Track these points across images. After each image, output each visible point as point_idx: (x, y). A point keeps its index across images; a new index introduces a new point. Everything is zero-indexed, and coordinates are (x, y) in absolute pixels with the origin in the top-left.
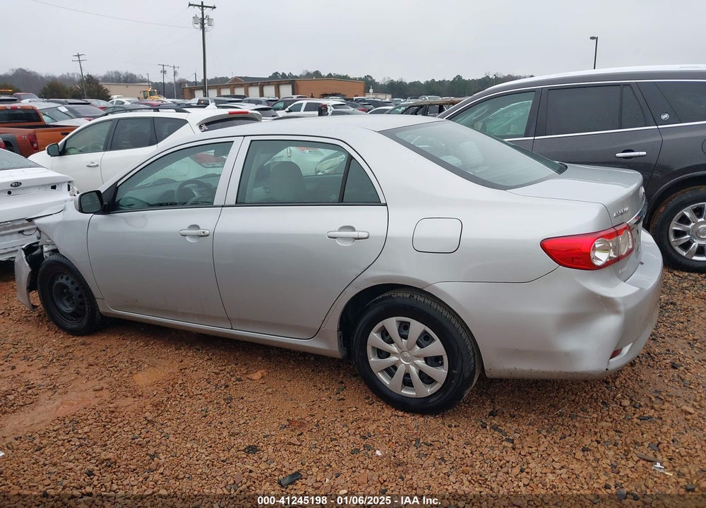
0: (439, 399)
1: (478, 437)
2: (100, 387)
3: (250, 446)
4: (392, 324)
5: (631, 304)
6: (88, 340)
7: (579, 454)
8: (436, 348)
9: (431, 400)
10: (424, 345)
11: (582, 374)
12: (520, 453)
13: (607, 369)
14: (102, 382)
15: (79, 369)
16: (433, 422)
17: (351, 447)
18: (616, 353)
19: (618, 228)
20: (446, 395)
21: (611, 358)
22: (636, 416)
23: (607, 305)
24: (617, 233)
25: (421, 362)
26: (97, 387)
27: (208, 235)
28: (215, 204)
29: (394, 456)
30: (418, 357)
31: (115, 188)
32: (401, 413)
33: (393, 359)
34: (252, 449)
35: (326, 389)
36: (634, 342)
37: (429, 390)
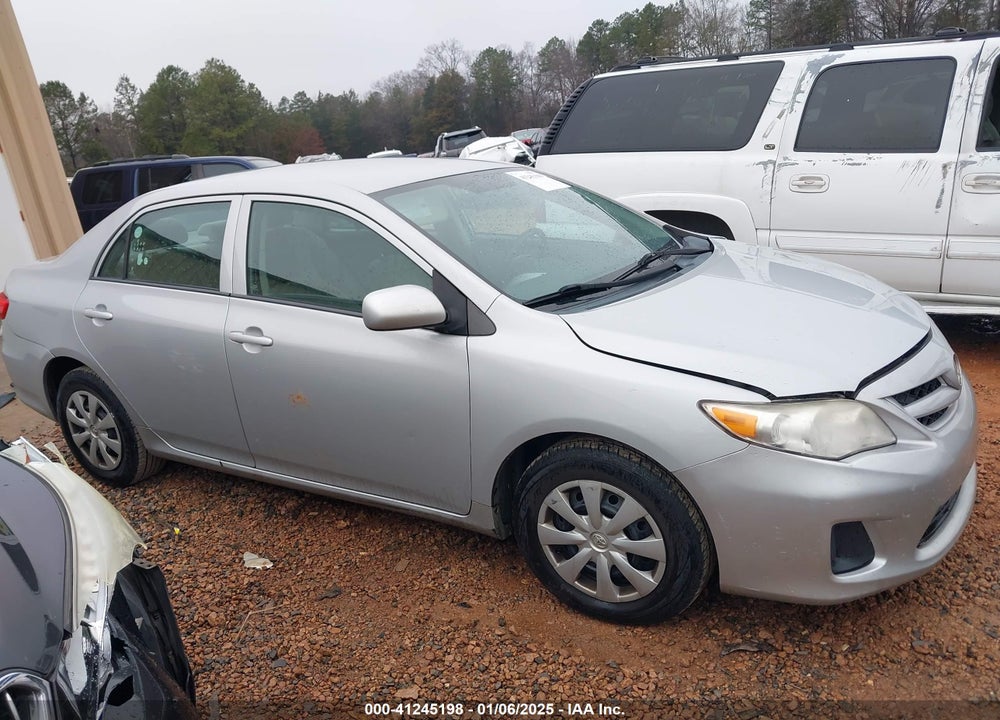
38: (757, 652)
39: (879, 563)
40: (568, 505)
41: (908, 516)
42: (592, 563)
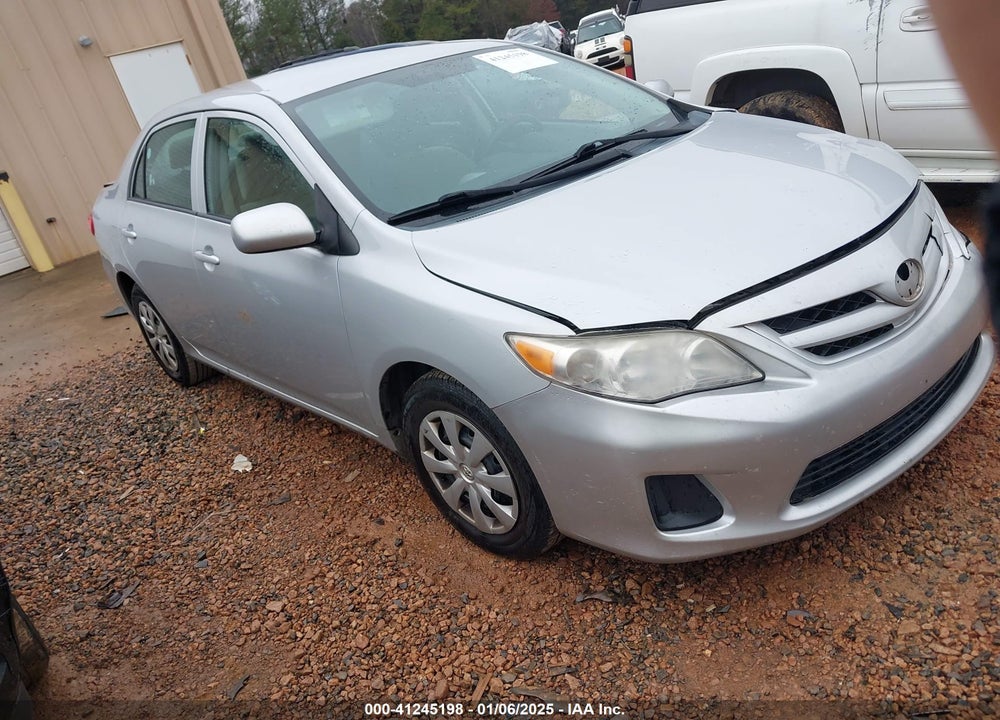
38: (611, 603)
39: (727, 521)
40: (437, 435)
41: (757, 470)
42: (465, 493)
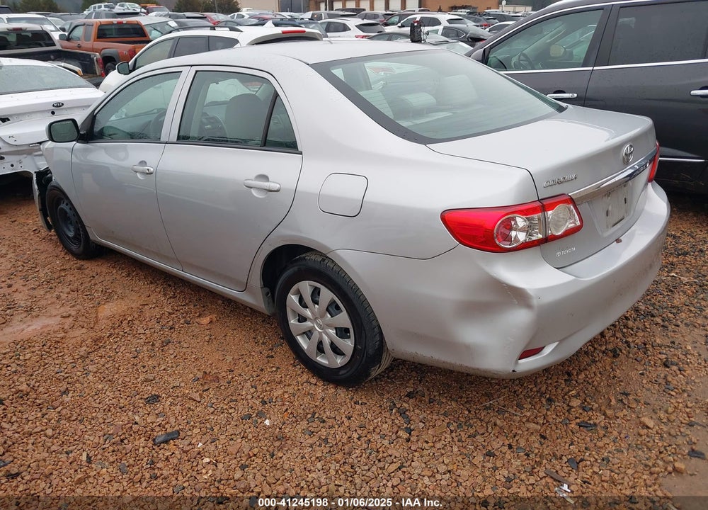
0: (347, 372)
1: (375, 421)
2: (67, 314)
3: (152, 396)
4: (306, 287)
5: (549, 298)
6: (86, 264)
7: (479, 458)
8: (343, 319)
9: (342, 372)
10: (333, 313)
11: (485, 371)
12: (410, 448)
13: (514, 371)
14: (72, 309)
15: (61, 294)
16: (342, 394)
17: (245, 411)
18: (526, 354)
19: (545, 202)
20: (353, 370)
21: (521, 358)
22: (578, 421)
23: (517, 296)
24: (544, 208)
25: (332, 332)
26: (64, 315)
27: (151, 173)
28: (162, 140)
29: (280, 429)
30: (330, 326)
31: (93, 118)
32: (313, 380)
33: (308, 324)
34: (154, 399)
35: (263, 343)
36: (561, 341)
37: (340, 361)
